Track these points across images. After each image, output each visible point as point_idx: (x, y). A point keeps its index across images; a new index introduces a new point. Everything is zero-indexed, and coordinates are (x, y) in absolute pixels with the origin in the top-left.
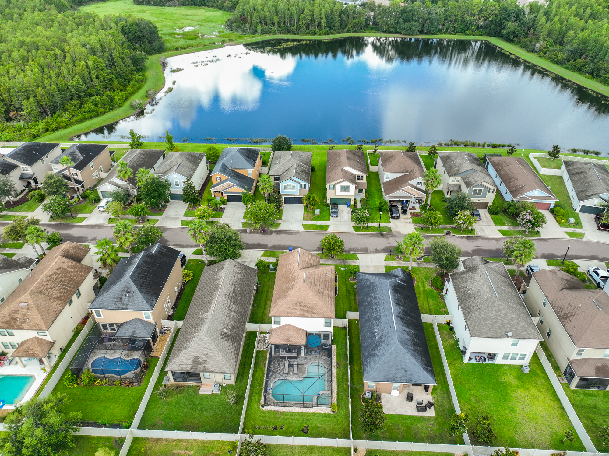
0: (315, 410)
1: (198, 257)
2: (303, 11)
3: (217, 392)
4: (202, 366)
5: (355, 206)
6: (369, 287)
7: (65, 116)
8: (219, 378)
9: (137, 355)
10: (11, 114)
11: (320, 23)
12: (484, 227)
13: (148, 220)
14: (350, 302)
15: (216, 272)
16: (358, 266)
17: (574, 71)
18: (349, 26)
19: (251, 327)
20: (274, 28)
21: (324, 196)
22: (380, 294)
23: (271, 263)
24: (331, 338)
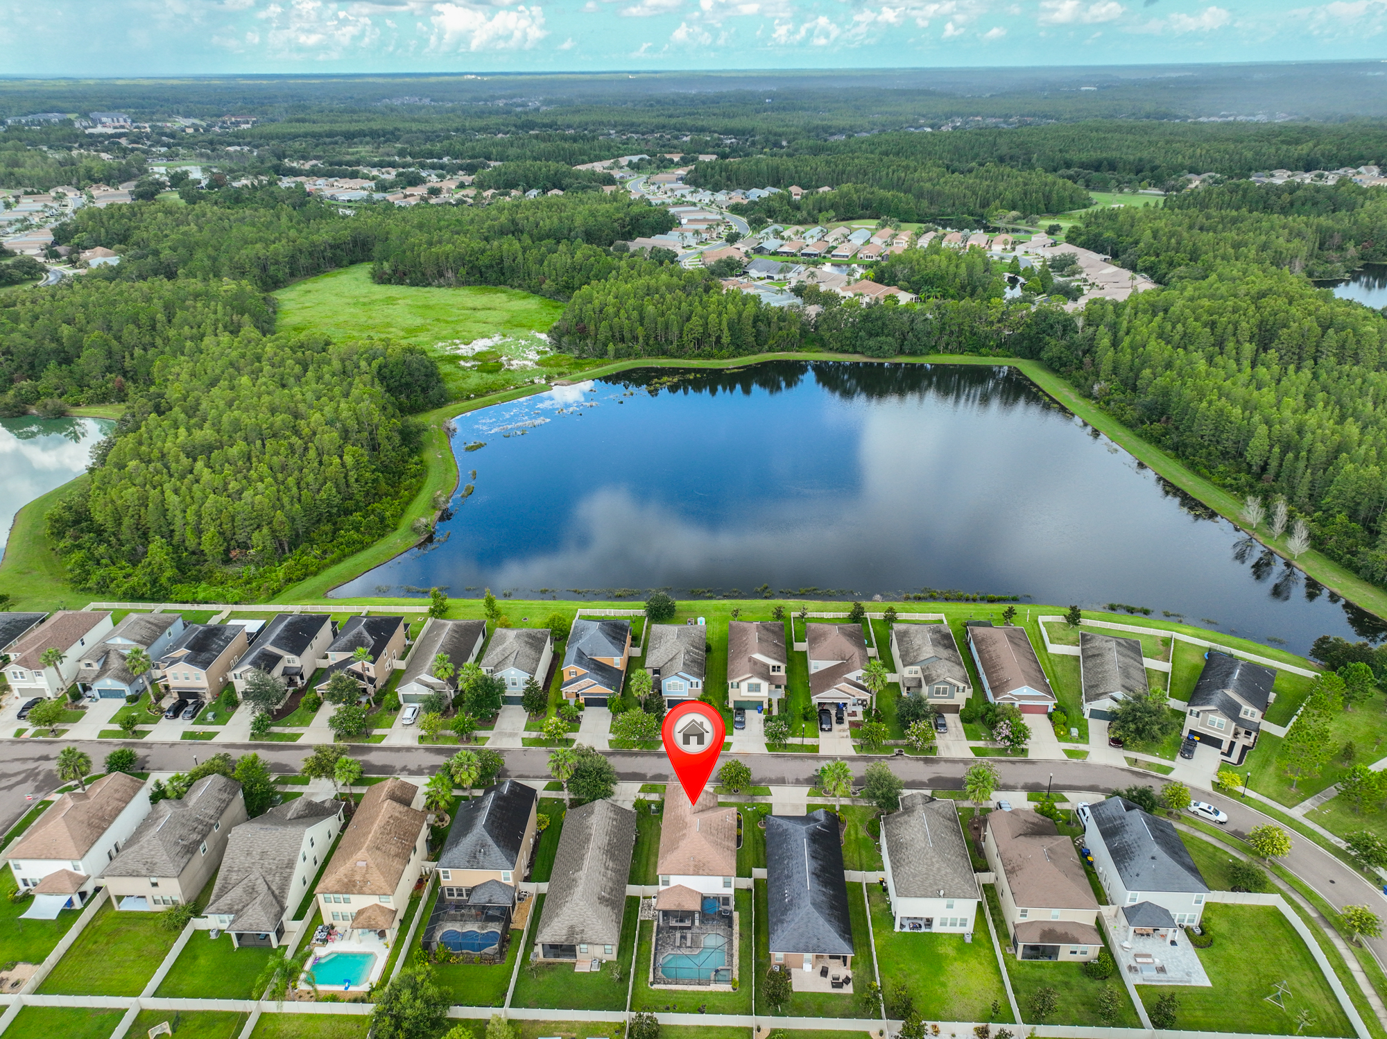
0: (713, 987)
1: (553, 794)
2: (688, 319)
3: (596, 969)
4: (579, 937)
5: (770, 712)
6: (781, 835)
7: (313, 553)
8: (598, 951)
9: (496, 928)
10: (233, 554)
11: (719, 338)
12: (950, 743)
13: (476, 739)
14: (757, 855)
15: (585, 818)
16: (770, 806)
17: (1150, 443)
18: (771, 342)
19: (632, 890)
20: (637, 347)
21: (726, 697)
22: (794, 845)
23: (653, 802)
24: (732, 903)
